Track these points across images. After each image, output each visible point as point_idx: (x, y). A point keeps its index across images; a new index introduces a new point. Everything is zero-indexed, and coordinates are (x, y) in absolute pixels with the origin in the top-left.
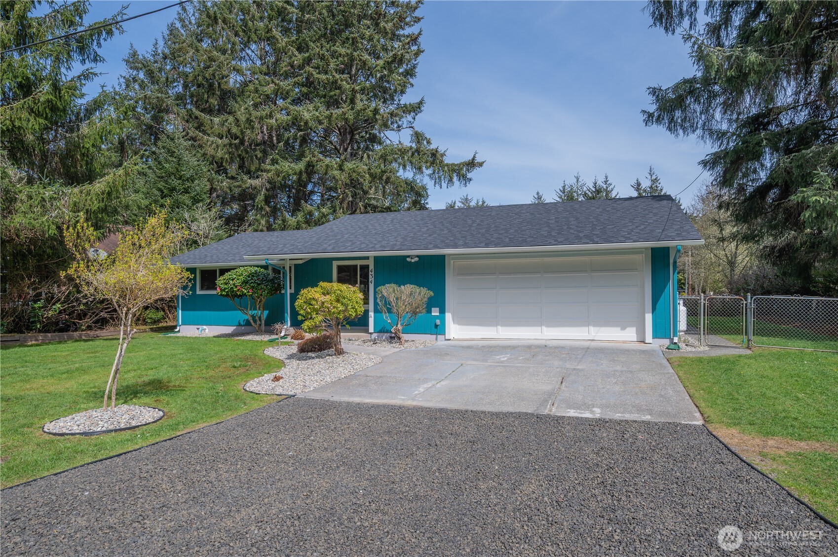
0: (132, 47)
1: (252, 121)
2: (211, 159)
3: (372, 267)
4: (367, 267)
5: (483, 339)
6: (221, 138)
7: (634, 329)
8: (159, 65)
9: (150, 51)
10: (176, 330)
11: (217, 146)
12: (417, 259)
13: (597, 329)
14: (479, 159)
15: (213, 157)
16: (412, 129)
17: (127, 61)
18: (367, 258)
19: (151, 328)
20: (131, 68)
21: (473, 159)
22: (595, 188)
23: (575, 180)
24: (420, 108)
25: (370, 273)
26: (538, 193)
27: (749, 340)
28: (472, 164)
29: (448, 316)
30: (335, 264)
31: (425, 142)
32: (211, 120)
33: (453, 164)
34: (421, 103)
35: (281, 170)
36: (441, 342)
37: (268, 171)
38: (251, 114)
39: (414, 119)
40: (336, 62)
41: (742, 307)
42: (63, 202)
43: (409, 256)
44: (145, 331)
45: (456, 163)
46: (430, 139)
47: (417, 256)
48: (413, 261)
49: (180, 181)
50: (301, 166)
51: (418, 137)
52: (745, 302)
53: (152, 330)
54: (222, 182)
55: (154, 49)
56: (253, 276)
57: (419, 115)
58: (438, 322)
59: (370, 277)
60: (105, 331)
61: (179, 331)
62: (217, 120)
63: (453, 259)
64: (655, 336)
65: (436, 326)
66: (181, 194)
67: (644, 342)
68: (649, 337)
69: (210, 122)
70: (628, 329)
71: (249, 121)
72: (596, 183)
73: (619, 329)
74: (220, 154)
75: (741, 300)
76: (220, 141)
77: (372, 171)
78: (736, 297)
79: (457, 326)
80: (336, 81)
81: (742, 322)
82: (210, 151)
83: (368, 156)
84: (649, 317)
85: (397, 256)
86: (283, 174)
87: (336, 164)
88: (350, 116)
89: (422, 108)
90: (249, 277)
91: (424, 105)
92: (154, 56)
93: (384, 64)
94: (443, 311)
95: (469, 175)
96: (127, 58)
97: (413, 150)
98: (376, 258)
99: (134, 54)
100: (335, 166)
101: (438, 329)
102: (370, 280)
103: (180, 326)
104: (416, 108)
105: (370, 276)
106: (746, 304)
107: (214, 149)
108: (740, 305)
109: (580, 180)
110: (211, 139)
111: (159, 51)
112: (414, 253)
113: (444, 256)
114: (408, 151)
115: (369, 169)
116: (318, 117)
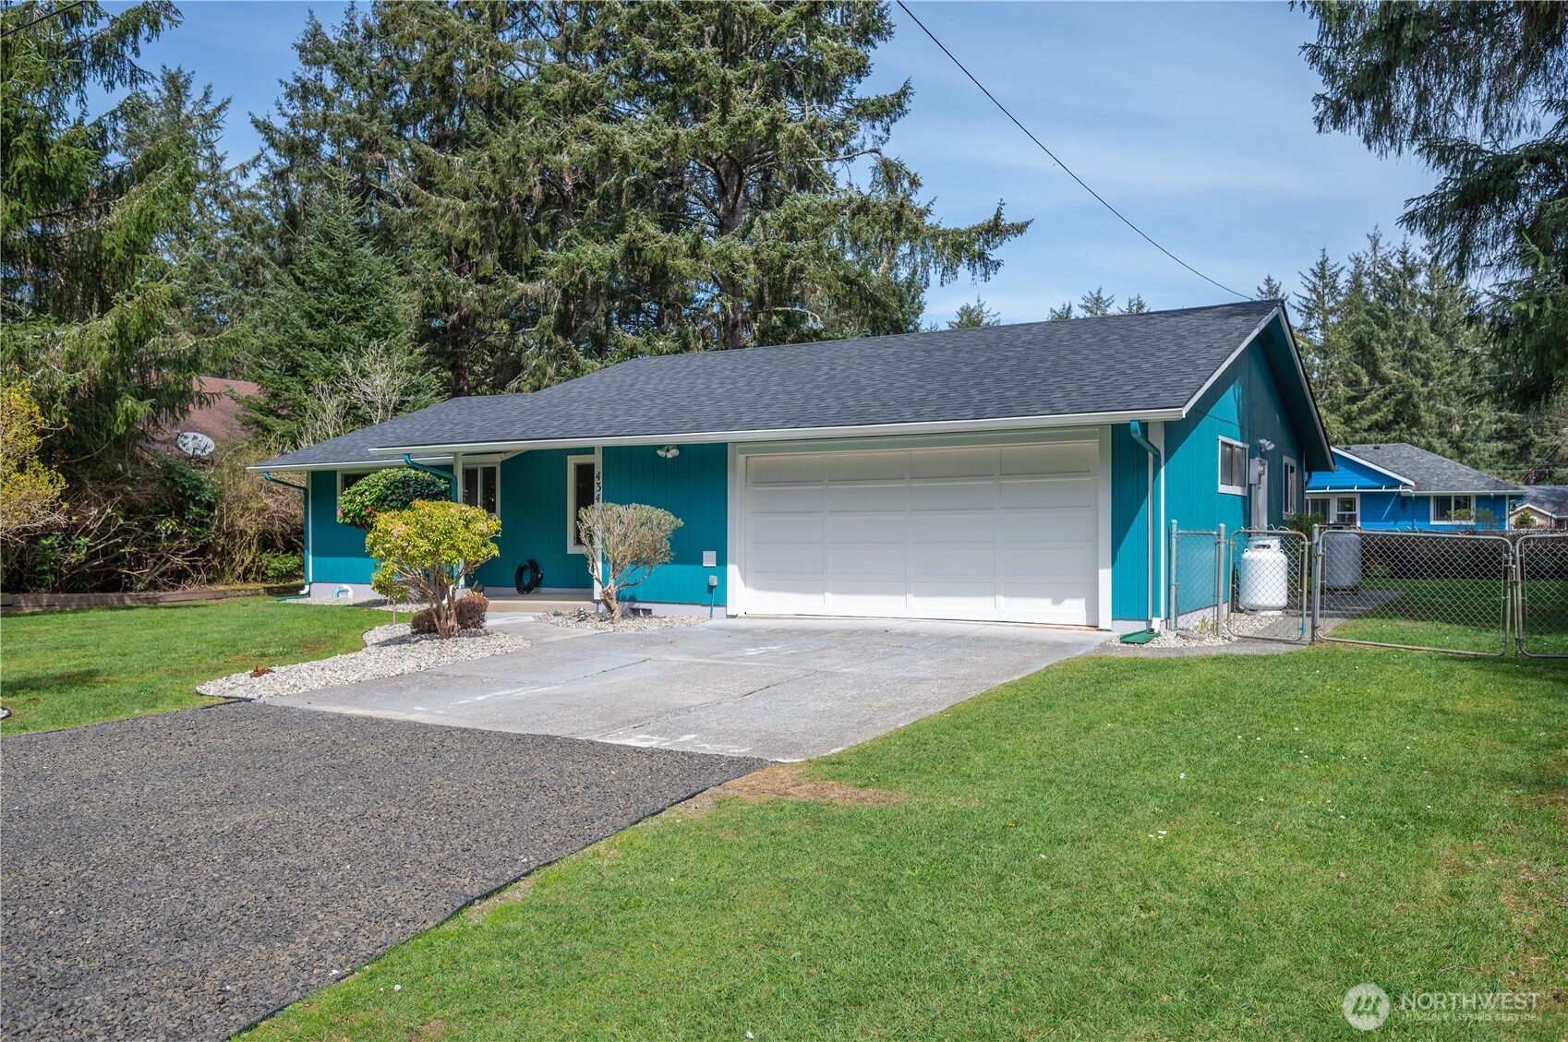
0: (312, 17)
1: (520, 160)
2: (445, 244)
3: (598, 469)
4: (591, 467)
5: (799, 616)
6: (466, 198)
7: (1082, 602)
8: (356, 53)
9: (339, 26)
10: (302, 592)
11: (457, 216)
12: (675, 452)
13: (1008, 599)
14: (1008, 218)
15: (449, 238)
16: (874, 154)
17: (302, 49)
18: (590, 451)
19: (268, 588)
20: (307, 62)
21: (998, 216)
22: (1404, 263)
23: (1368, 245)
24: (900, 106)
25: (596, 480)
26: (1269, 281)
27: (1314, 628)
28: (995, 230)
29: (733, 571)
30: (572, 461)
31: (906, 184)
32: (448, 161)
33: (957, 232)
34: (904, 93)
35: (577, 260)
36: (718, 619)
37: (554, 263)
38: (518, 146)
39: (888, 131)
40: (695, 20)
41: (1303, 553)
42: (52, 353)
43: (661, 447)
44: (256, 593)
45: (963, 228)
46: (916, 175)
47: (679, 447)
48: (669, 456)
49: (346, 297)
50: (614, 251)
51: (890, 173)
52: (1307, 543)
53: (270, 591)
54: (465, 291)
55: (348, 21)
56: (397, 487)
57: (901, 121)
58: (714, 580)
59: (596, 488)
60: (180, 591)
61: (308, 594)
62: (458, 161)
63: (742, 451)
64: (1116, 616)
65: (711, 588)
66: (344, 322)
67: (1096, 627)
68: (1105, 618)
69: (445, 165)
70: (1067, 602)
71: (516, 160)
72: (1406, 252)
73: (1048, 601)
74: (460, 232)
75: (1301, 537)
76: (463, 205)
77: (764, 256)
78: (1290, 532)
79: (751, 591)
80: (692, 64)
81: (1302, 587)
82: (443, 226)
83: (764, 223)
84: (1105, 576)
85: (642, 447)
86: (581, 270)
87: (686, 243)
88: (719, 136)
89: (907, 106)
90: (388, 489)
91: (911, 98)
92: (347, 34)
93: (795, 18)
94: (722, 561)
95: (994, 255)
96: (301, 42)
97: (854, 206)
98: (606, 450)
99: (316, 33)
100: (684, 248)
101: (713, 595)
102: (596, 494)
103: (310, 584)
104: (888, 109)
105: (596, 486)
106: (1310, 547)
107: (451, 222)
108: (1297, 550)
109: (1381, 244)
110: (445, 201)
111: (359, 24)
112: (670, 439)
113: (725, 445)
114: (843, 207)
115: (756, 252)
116: (649, 144)
